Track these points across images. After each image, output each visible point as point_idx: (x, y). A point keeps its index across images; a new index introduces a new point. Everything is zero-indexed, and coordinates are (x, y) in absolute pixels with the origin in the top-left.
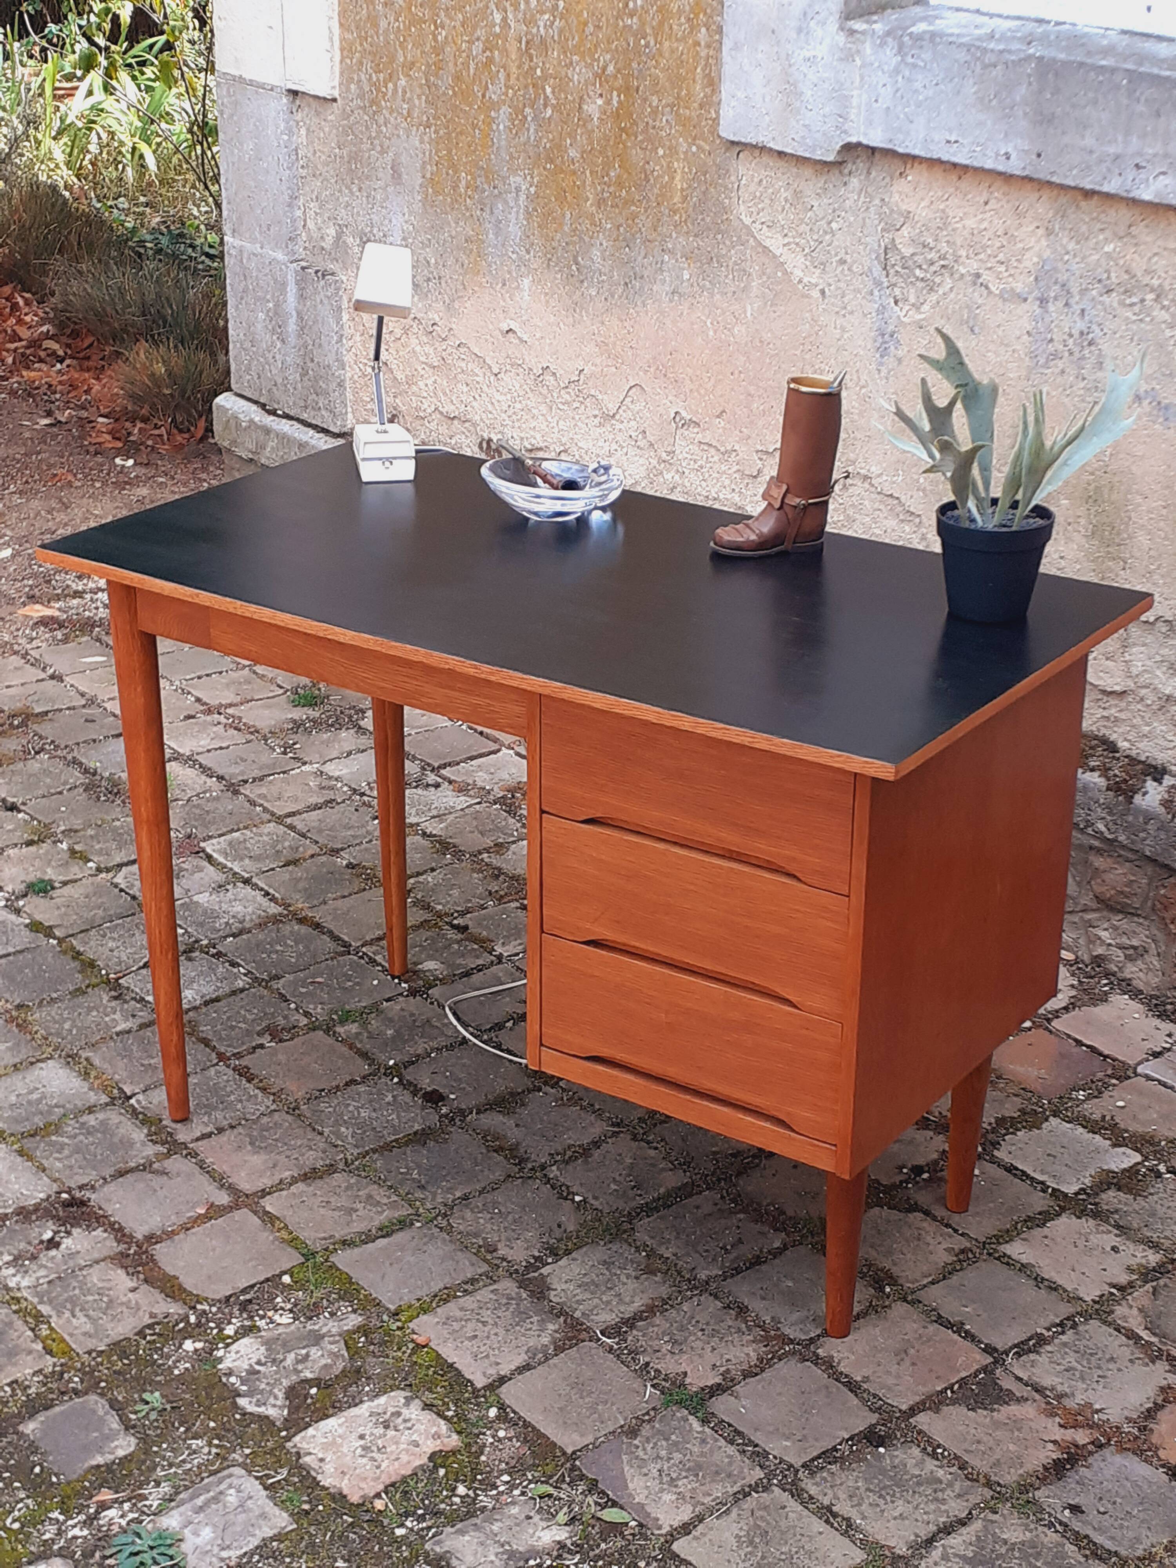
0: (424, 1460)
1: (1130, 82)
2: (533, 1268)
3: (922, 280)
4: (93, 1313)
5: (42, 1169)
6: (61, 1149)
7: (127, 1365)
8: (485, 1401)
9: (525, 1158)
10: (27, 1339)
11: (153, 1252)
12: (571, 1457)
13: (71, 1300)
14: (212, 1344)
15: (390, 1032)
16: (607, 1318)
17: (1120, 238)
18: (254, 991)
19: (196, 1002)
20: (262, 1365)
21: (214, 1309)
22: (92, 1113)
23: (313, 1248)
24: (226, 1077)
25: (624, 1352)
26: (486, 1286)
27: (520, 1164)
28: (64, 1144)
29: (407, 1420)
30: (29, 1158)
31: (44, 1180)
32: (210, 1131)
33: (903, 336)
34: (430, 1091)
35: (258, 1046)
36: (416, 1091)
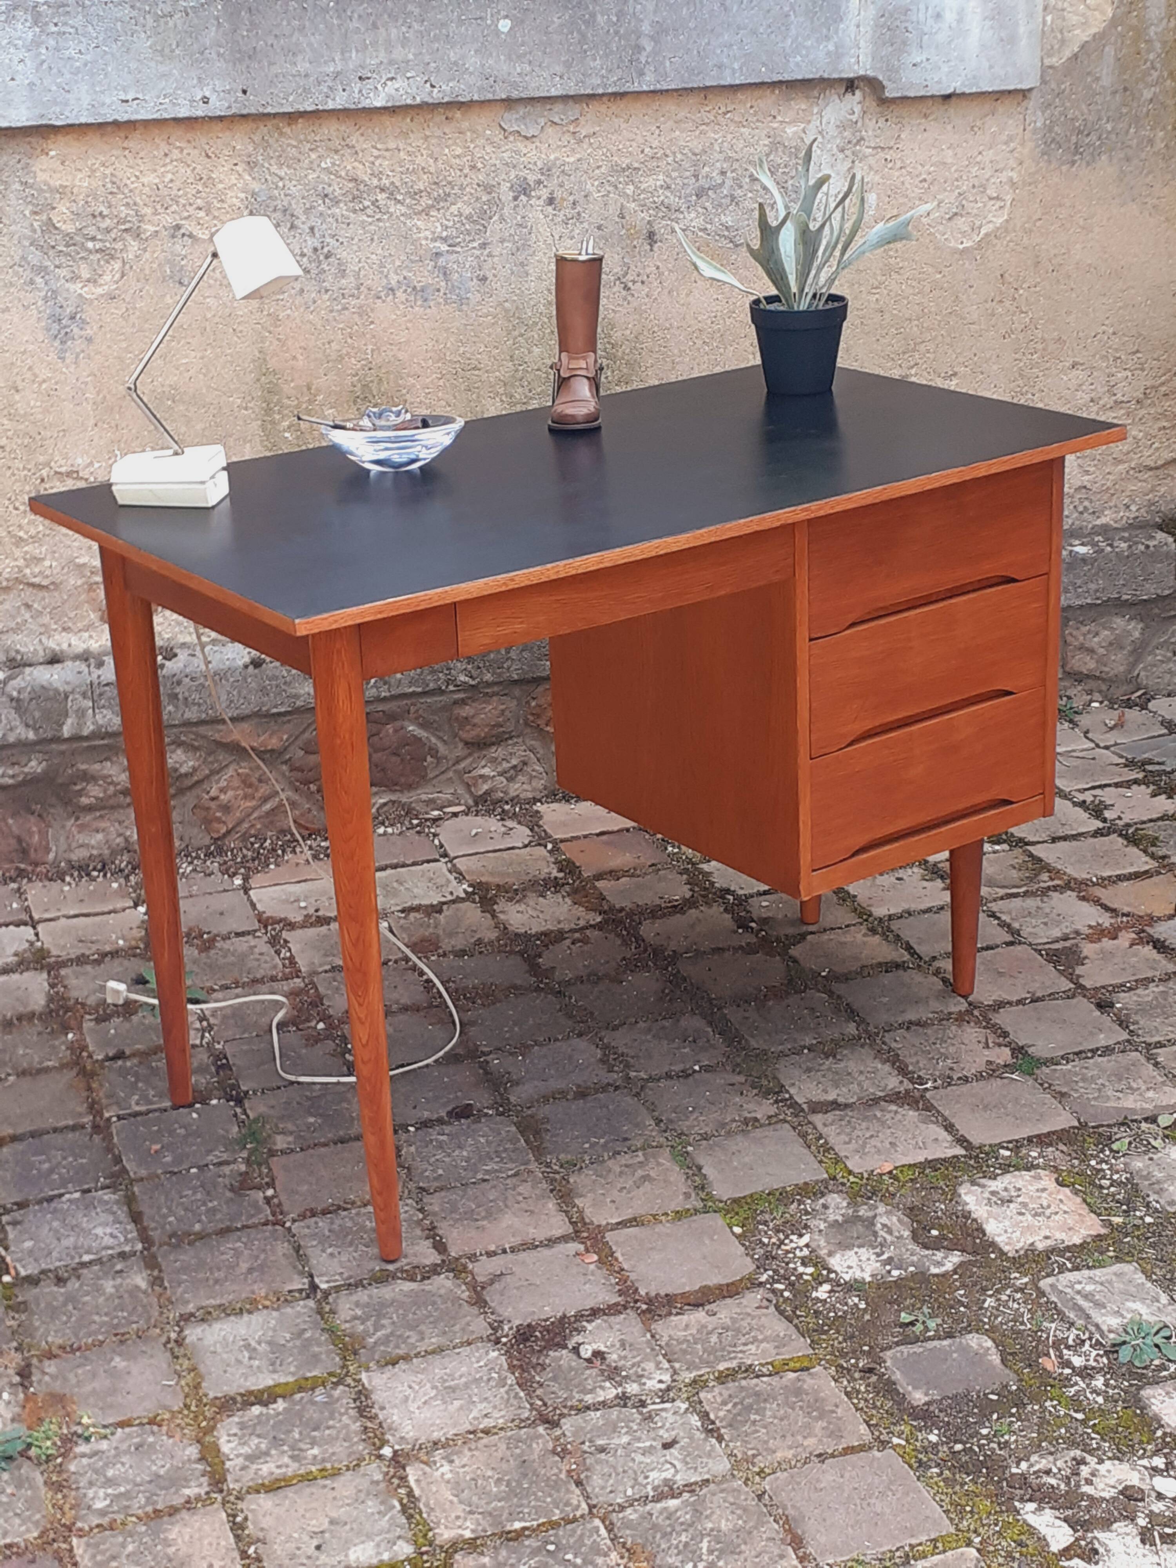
0: (1066, 1190)
1: (337, 3)
2: (793, 1104)
3: (97, 251)
4: (743, 1340)
5: (439, 1350)
6: (400, 1336)
7: (838, 1332)
8: (987, 1154)
9: (609, 1084)
10: (775, 1380)
11: (653, 1294)
12: (1083, 1126)
13: (712, 1351)
14: (828, 1280)
15: (311, 1120)
16: (893, 1082)
17: (336, 152)
18: (136, 1189)
19: (129, 1227)
20: (883, 1253)
21: (770, 1273)
22: (333, 1312)
23: (700, 1205)
24: (323, 1223)
25: (948, 1081)
26: (815, 1128)
27: (617, 1088)
28: (392, 1334)
29: (1006, 1189)
30: (406, 1358)
31: (465, 1351)
32: (428, 1243)
33: (89, 313)
34: (450, 1114)
35: (268, 1200)
36: (440, 1121)
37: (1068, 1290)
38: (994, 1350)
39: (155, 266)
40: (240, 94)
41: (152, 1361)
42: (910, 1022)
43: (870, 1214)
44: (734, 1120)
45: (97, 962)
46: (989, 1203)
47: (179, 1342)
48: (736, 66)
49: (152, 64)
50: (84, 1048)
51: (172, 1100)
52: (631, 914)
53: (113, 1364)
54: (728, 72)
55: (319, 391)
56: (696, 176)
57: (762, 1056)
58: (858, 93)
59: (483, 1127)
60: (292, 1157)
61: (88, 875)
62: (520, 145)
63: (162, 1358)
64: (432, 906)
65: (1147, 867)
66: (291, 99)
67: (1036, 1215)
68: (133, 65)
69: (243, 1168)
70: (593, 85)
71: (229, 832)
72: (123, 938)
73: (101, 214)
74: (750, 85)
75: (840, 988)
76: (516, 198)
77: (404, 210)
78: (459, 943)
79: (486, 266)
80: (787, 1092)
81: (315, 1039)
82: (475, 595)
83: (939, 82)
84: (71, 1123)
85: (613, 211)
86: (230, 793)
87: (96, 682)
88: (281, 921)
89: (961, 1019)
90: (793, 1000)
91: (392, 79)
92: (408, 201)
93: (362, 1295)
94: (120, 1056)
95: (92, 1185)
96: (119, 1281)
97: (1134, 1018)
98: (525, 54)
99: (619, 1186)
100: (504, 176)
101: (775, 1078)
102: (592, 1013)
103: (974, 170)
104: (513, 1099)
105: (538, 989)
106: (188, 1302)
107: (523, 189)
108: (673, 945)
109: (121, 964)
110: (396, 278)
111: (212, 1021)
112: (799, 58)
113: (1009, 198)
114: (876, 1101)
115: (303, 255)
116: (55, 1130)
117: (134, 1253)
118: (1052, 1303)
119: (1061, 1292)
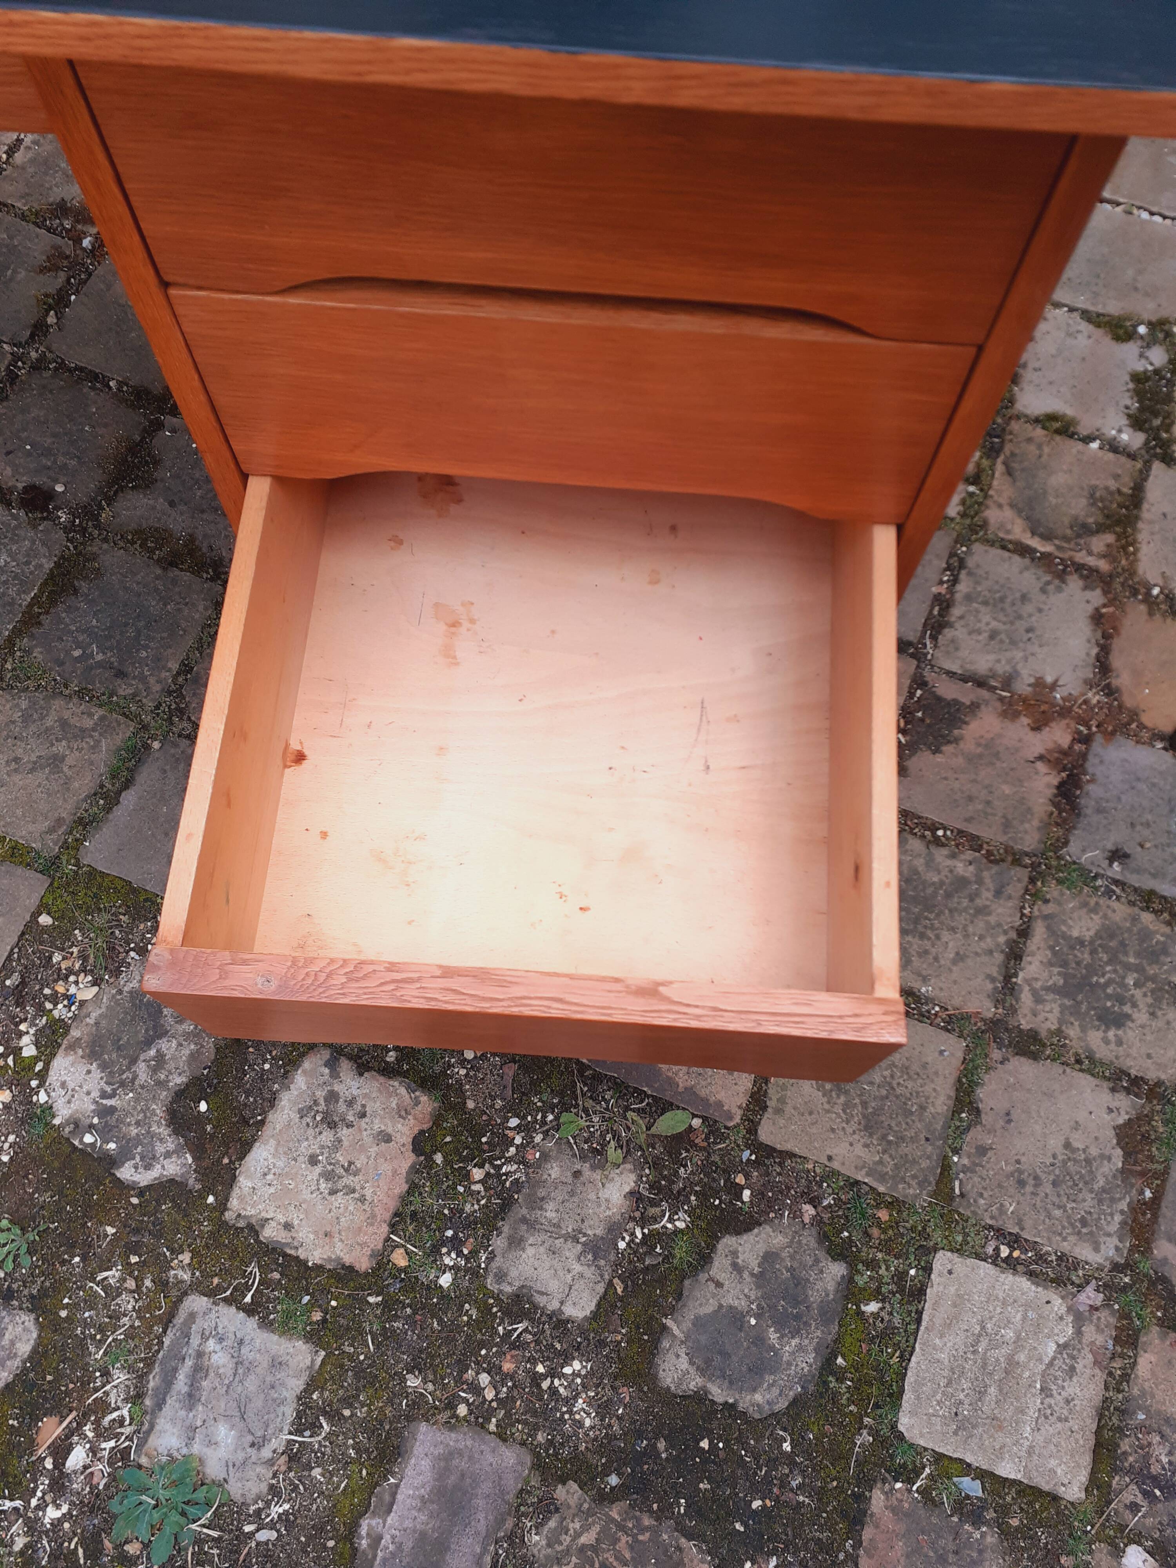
0: (410, 1159)
20: (112, 1096)
23: (50, 852)
29: (350, 1103)
34: (24, 491)
37: (195, 1341)
38: (17, 1362)
59: (28, 539)
67: (326, 1175)
99: (19, 752)
104: (108, 512)
118: (161, 1343)
119: (188, 1336)
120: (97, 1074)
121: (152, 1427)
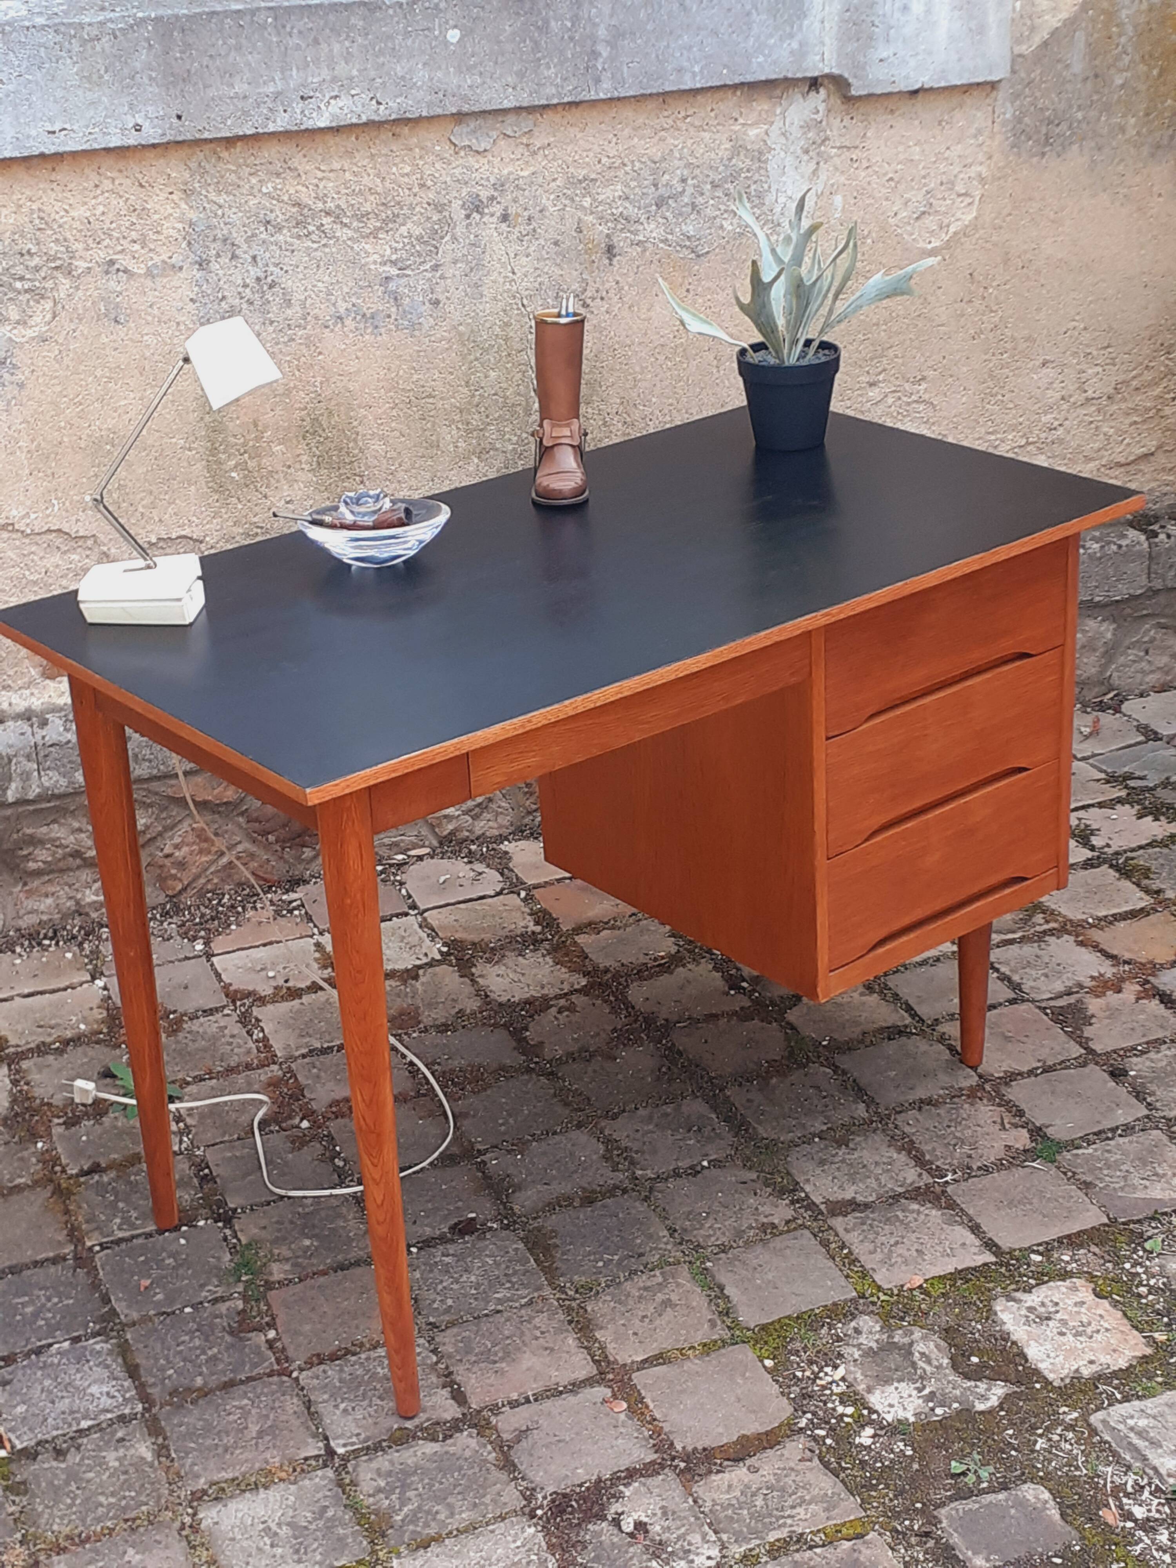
0: (1104, 1303)
1: (275, 19)
2: (811, 1206)
3: (26, 291)
4: (790, 1502)
5: (471, 1528)
6: (428, 1512)
7: (887, 1486)
8: (1017, 1260)
9: (616, 1187)
10: (828, 1552)
11: (690, 1448)
12: (1113, 1221)
13: (758, 1517)
14: (871, 1423)
15: (307, 1242)
16: (912, 1175)
17: (278, 175)
18: (129, 1336)
19: (126, 1384)
20: (924, 1387)
21: (809, 1416)
22: (353, 1483)
23: (726, 1335)
24: (331, 1371)
25: (968, 1172)
26: (837, 1235)
27: (625, 1191)
28: (419, 1507)
29: (1043, 1304)
30: (438, 1539)
31: (499, 1527)
32: (445, 1392)
33: (20, 358)
34: (453, 1228)
35: (270, 1344)
36: (442, 1239)
37: (1121, 1427)
38: (1052, 1503)
39: (89, 304)
40: (175, 120)
41: (168, 1553)
42: (922, 1101)
43: (906, 1340)
44: (750, 1227)
45: (60, 1052)
46: (1027, 1323)
47: (195, 1528)
48: (697, 69)
49: (80, 92)
50: (56, 1160)
51: (156, 1224)
52: (616, 976)
53: (127, 1558)
54: (687, 77)
55: (266, 427)
56: (656, 185)
57: (771, 1147)
58: (822, 91)
59: (489, 1245)
60: (292, 1289)
61: (39, 944)
62: (472, 161)
63: (178, 1549)
64: (407, 971)
65: (1142, 904)
66: (229, 122)
67: (1077, 1334)
68: (59, 93)
69: (240, 1305)
70: (549, 94)
71: (184, 889)
72: (85, 1020)
73: (29, 252)
74: (711, 88)
75: (844, 1061)
76: (468, 217)
77: (350, 233)
78: (439, 1015)
79: (439, 289)
80: (803, 1190)
81: (300, 1142)
82: (491, 741)
83: (907, 77)
84: (51, 1254)
85: (570, 224)
86: (185, 849)
87: (40, 743)
88: (249, 994)
89: (973, 1094)
90: (796, 1076)
91: (336, 97)
92: (355, 224)
93: (382, 1461)
94: (96, 1169)
95: (81, 1332)
96: (121, 1452)
97: (1152, 1087)
98: (475, 66)
99: (640, 1314)
100: (455, 194)
101: (788, 1173)
102: (589, 1099)
103: (942, 167)
104: (516, 1208)
105: (529, 1070)
106: (197, 1476)
107: (476, 207)
108: (664, 1013)
109: (85, 1055)
110: (345, 305)
111: (189, 1121)
112: (761, 59)
113: (977, 194)
114: (896, 1198)
115: (245, 286)
116: (36, 1264)
117: (134, 1416)
118: (1106, 1442)
119: (1114, 1428)
120: (902, 1385)
121: (1155, 1469)
